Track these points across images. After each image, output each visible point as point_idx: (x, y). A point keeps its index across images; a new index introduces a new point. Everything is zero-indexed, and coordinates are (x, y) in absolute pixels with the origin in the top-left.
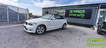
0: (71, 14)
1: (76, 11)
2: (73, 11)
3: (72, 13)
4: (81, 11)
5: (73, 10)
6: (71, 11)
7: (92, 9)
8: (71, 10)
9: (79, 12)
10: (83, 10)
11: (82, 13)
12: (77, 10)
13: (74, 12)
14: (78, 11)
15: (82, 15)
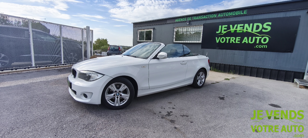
0: (221, 36)
1: (239, 28)
2: (229, 28)
3: (225, 35)
4: (258, 27)
5: (228, 24)
6: (222, 29)
7: (297, 19)
8: (222, 24)
9: (250, 30)
10: (262, 22)
11: (261, 32)
12: (244, 22)
13: (232, 30)
14: (246, 25)
15: (260, 39)
